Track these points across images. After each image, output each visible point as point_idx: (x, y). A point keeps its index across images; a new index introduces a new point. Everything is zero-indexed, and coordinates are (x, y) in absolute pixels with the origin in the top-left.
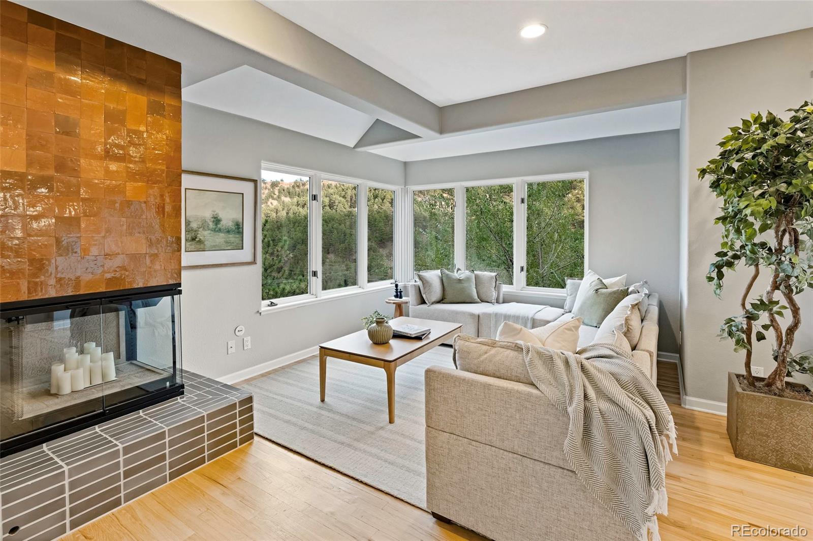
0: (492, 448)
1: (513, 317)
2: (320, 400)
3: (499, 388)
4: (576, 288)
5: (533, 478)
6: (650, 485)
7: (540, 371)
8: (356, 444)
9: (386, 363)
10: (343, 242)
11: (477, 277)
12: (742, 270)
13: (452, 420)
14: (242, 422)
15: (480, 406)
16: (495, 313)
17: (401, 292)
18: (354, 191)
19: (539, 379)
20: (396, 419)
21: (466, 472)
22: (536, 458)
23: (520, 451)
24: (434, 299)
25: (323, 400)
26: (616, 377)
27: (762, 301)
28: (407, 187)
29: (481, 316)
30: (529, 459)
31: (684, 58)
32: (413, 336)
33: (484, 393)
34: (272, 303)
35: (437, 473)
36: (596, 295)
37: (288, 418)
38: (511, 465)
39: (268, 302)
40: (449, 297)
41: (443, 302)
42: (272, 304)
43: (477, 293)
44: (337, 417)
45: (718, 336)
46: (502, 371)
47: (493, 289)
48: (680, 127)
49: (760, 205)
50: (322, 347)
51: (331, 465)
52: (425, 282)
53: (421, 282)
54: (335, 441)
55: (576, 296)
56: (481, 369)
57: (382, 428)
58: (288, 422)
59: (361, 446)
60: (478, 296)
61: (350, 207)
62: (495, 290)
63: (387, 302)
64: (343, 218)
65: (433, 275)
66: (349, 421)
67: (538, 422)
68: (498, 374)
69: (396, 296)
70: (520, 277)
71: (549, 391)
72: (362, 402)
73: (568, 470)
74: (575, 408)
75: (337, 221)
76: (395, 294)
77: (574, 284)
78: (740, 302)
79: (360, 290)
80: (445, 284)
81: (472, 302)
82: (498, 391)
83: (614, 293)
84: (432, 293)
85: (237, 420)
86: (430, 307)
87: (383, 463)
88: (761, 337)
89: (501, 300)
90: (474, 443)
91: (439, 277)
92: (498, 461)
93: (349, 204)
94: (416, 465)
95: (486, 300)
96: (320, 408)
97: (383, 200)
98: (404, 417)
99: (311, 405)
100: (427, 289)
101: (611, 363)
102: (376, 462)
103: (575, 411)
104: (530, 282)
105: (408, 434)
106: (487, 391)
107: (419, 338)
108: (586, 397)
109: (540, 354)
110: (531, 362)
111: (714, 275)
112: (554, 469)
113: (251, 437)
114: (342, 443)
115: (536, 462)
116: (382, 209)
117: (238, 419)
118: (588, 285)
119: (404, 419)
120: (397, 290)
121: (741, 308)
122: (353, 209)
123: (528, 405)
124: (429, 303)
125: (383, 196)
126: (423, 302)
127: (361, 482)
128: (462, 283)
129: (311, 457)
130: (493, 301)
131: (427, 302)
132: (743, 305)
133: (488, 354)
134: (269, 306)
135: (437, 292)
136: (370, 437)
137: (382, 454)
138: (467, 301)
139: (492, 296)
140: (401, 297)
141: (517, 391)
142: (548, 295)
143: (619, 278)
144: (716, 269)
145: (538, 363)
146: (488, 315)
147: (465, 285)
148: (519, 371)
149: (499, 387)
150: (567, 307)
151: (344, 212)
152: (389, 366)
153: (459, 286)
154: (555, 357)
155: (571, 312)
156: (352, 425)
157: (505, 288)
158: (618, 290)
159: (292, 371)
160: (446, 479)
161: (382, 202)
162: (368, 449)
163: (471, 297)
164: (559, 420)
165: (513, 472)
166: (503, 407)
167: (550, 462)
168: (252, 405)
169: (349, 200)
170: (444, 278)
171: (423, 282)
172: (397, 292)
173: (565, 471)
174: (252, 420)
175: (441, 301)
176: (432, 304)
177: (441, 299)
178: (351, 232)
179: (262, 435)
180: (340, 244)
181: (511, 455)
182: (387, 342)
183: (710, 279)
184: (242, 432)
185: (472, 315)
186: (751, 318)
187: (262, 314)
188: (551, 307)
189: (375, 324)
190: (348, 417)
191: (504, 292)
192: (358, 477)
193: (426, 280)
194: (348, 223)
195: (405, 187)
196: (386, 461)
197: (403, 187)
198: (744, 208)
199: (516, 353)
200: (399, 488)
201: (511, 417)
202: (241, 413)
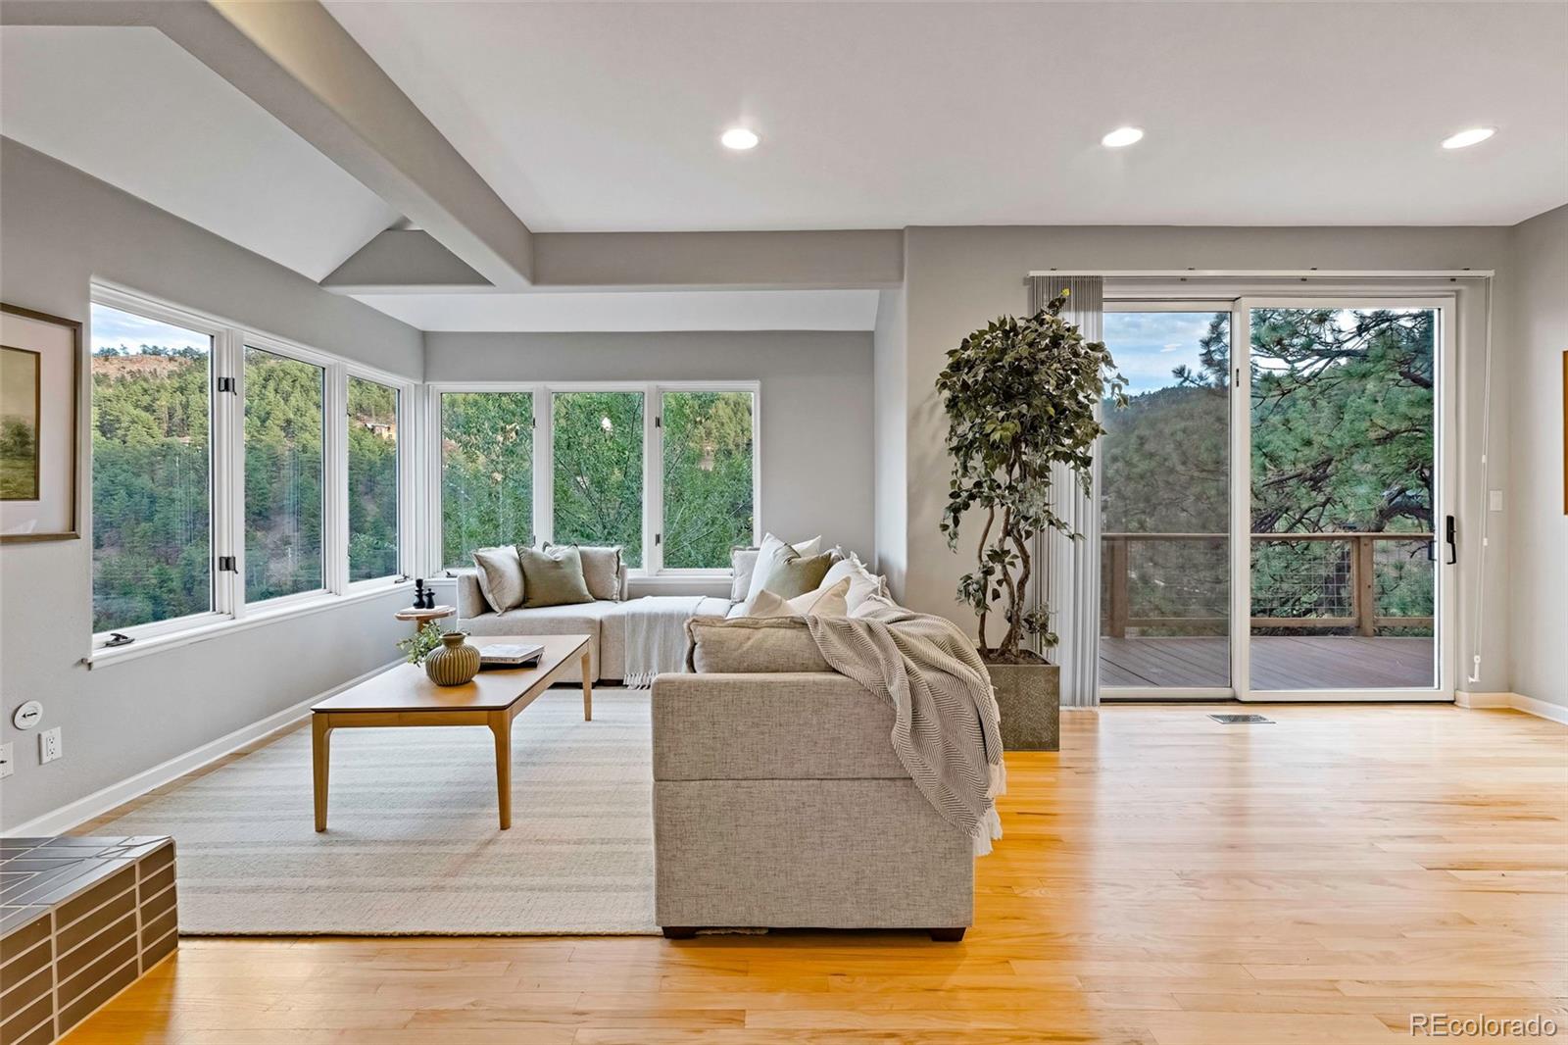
0: (775, 781)
1: (662, 616)
2: (314, 830)
3: (785, 684)
4: (750, 564)
5: (839, 807)
6: (987, 762)
7: (838, 648)
8: (450, 881)
9: (492, 712)
10: (149, 518)
11: (583, 555)
12: (976, 514)
13: (706, 755)
14: (148, 912)
15: (756, 720)
16: (630, 613)
17: (430, 595)
18: (179, 398)
19: (840, 659)
20: (514, 821)
21: (731, 834)
22: (842, 776)
23: (819, 773)
24: (510, 600)
25: (321, 828)
26: (929, 638)
27: (995, 552)
28: (427, 383)
29: (605, 623)
30: (831, 782)
31: (900, 233)
32: (520, 662)
33: (762, 697)
34: (118, 637)
35: (679, 854)
36: (789, 567)
37: (252, 882)
38: (805, 798)
39: (107, 636)
40: (538, 594)
41: (528, 604)
42: (119, 640)
43: (587, 584)
44: (380, 849)
45: (957, 599)
46: (781, 661)
47: (614, 576)
48: (876, 327)
49: (1006, 429)
50: (318, 711)
51: (420, 930)
52: (490, 570)
53: (483, 570)
54: (403, 890)
55: (750, 575)
56: (745, 664)
57: (489, 842)
58: (255, 890)
59: (464, 880)
60: (589, 590)
61: (169, 433)
62: (617, 577)
63: (399, 618)
64: (146, 460)
65: (504, 557)
66: (411, 850)
67: (845, 721)
68: (773, 666)
69: (420, 605)
70: (652, 553)
71: (859, 672)
72: (422, 810)
73: (884, 779)
74: (898, 687)
75: (125, 467)
76: (416, 600)
77: (745, 556)
78: (977, 554)
79: (332, 599)
80: (529, 573)
81: (580, 601)
82: (785, 689)
83: (813, 562)
84: (505, 591)
85: (137, 910)
86: (503, 618)
87: (529, 893)
88: (996, 595)
89: (626, 596)
90: (744, 783)
91: (515, 559)
92: (784, 800)
93: (165, 426)
94: (592, 878)
95: (602, 595)
96: (324, 844)
97: (264, 422)
98: (524, 813)
99: (302, 844)
100: (495, 583)
101: (918, 625)
102: (513, 897)
103: (901, 688)
104: (671, 560)
105: (549, 837)
106: (766, 692)
107: (531, 664)
108: (908, 671)
109: (832, 625)
110: (824, 638)
111: (950, 522)
112: (866, 783)
113: (171, 945)
114: (422, 889)
115: (842, 782)
116: (261, 441)
117: (139, 906)
118: (771, 555)
119: (526, 817)
120: (420, 591)
121: (977, 562)
122: (176, 437)
123: (831, 700)
124: (501, 609)
125: (263, 414)
126: (486, 608)
127: (504, 936)
128: (561, 568)
129: (363, 932)
130: (615, 597)
131: (496, 608)
132: (980, 557)
133: (752, 641)
134: (108, 645)
135: (514, 588)
136: (475, 862)
137: (517, 881)
138: (572, 599)
139: (613, 588)
140: (431, 605)
141: (814, 682)
142: (699, 580)
143: (811, 541)
144: (952, 514)
145: (833, 638)
146: (619, 620)
147: (567, 570)
148: (807, 655)
149: (785, 682)
150: (736, 595)
151: (149, 446)
152: (497, 718)
153: (554, 573)
154: (855, 626)
155: (743, 601)
156: (422, 854)
157: (632, 574)
158: (817, 558)
159: (193, 794)
160: (696, 859)
161: (262, 425)
162: (483, 881)
163: (577, 590)
164: (874, 710)
165: (808, 809)
166: (793, 712)
167: (860, 776)
168: (172, 866)
169: (165, 416)
170: (525, 563)
171: (486, 570)
172: (420, 596)
173: (881, 781)
174: (174, 901)
175: (524, 603)
176: (506, 611)
177: (521, 599)
178: (171, 493)
179: (200, 932)
180: (138, 524)
181: (804, 783)
182: (470, 681)
183: (945, 527)
184: (148, 937)
185: (590, 622)
186: (988, 572)
187: (95, 666)
188: (709, 597)
189: (443, 646)
190: (405, 843)
191: (631, 580)
192: (492, 931)
193: (492, 566)
194: (161, 474)
195: (424, 382)
196: (532, 889)
197: (420, 383)
198: (992, 432)
199: (795, 631)
200: (583, 920)
201: (806, 724)
202: (146, 891)
